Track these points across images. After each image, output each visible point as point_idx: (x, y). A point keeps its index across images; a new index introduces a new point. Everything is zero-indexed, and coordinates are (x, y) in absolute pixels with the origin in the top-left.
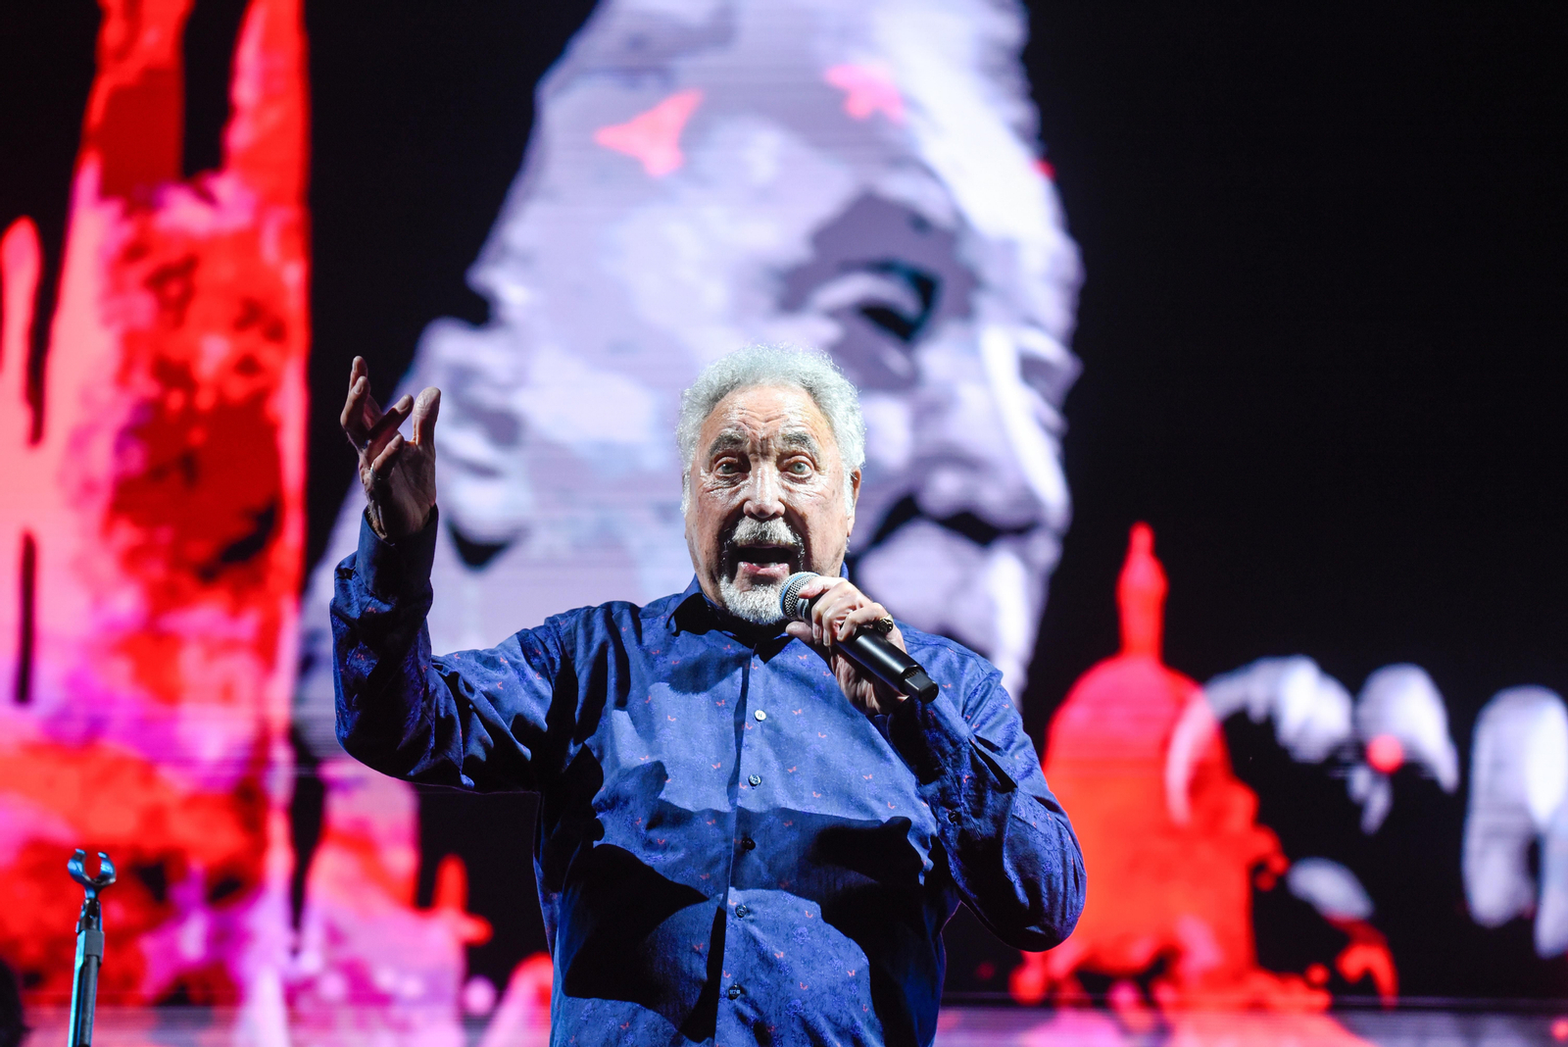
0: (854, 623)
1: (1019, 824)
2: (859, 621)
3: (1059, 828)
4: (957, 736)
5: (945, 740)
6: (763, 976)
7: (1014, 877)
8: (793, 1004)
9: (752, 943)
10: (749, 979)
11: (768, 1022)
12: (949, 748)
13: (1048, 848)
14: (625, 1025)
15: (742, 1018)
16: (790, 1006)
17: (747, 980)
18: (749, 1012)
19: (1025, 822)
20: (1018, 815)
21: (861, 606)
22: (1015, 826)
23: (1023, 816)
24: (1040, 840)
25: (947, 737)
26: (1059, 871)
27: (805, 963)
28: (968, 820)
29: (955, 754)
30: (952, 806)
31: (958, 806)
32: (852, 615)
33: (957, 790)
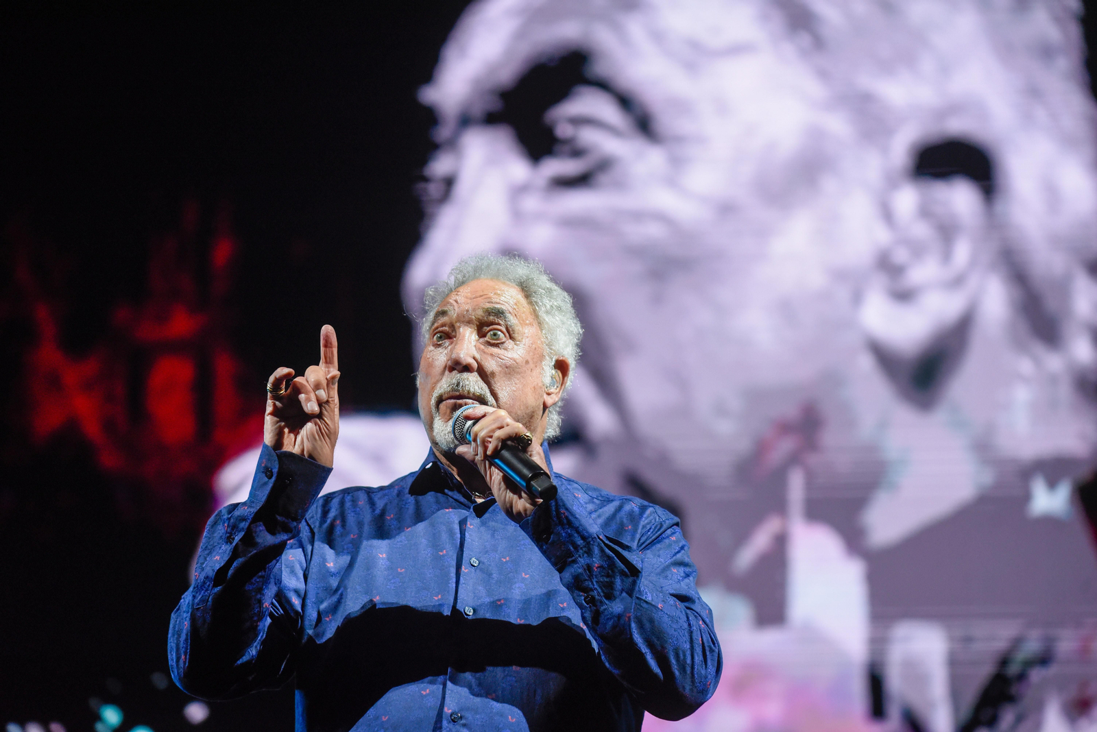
0: (498, 438)
1: (645, 605)
2: (503, 437)
3: (687, 614)
4: (587, 532)
5: (576, 535)
7: (644, 649)
12: (580, 542)
13: (675, 626)
19: (651, 604)
20: (644, 598)
21: (508, 425)
22: (641, 606)
23: (649, 599)
24: (666, 619)
25: (578, 532)
26: (687, 646)
28: (601, 602)
29: (585, 547)
30: (586, 590)
31: (592, 590)
32: (499, 433)
33: (589, 577)
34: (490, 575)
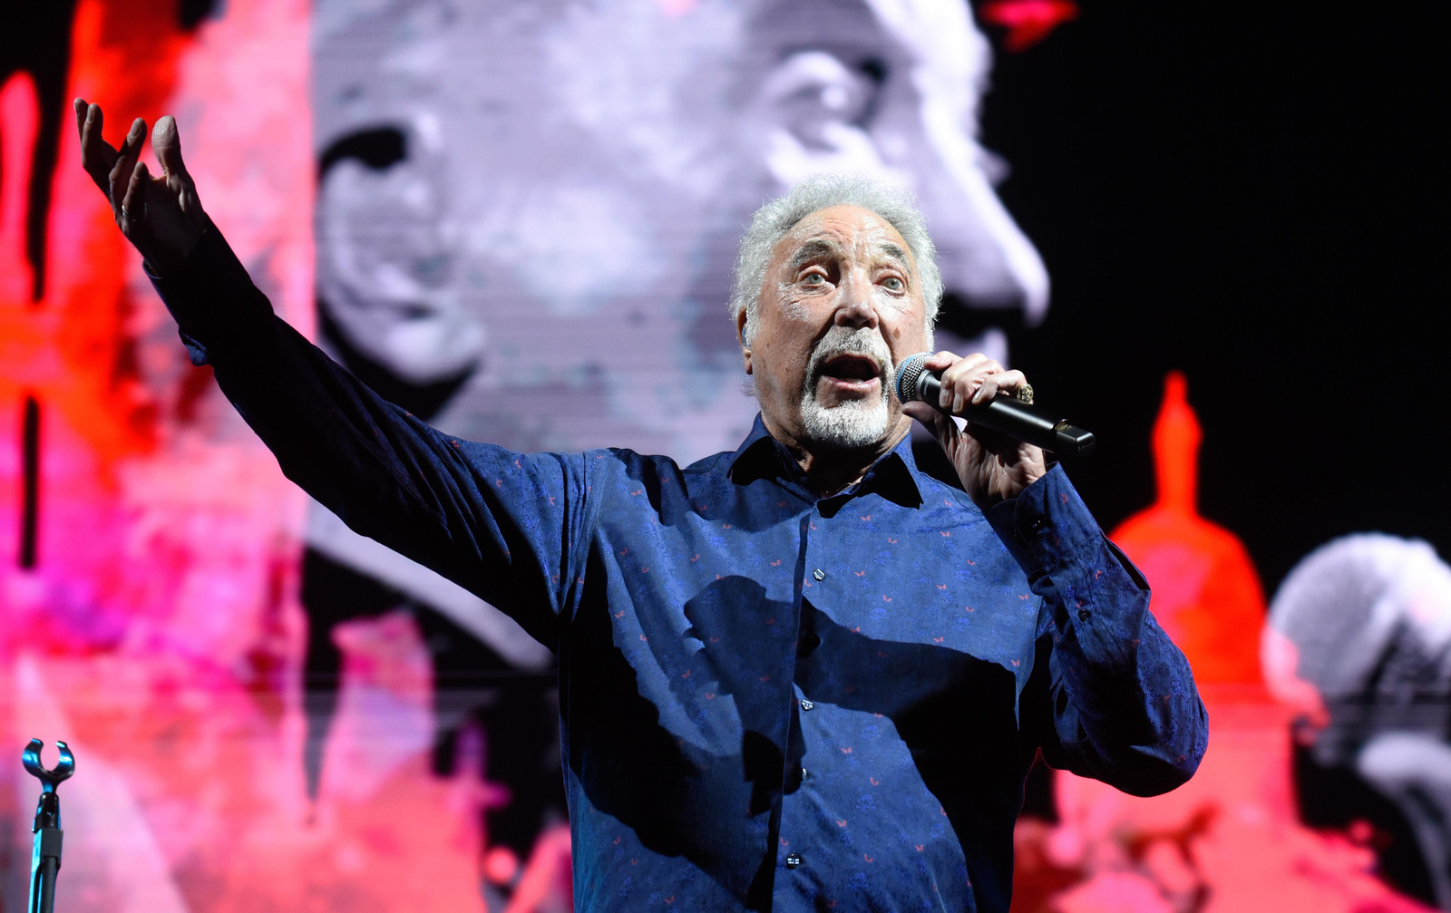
1: (1153, 631)
5: (1077, 528)
6: (823, 846)
8: (857, 877)
9: (812, 809)
10: (808, 848)
11: (829, 896)
12: (1081, 538)
14: (670, 899)
15: (801, 890)
16: (854, 880)
17: (805, 850)
18: (807, 883)
25: (1080, 525)
27: (869, 833)
28: (1098, 620)
29: (1088, 545)
30: (1083, 601)
33: (1088, 584)
34: (840, 592)
